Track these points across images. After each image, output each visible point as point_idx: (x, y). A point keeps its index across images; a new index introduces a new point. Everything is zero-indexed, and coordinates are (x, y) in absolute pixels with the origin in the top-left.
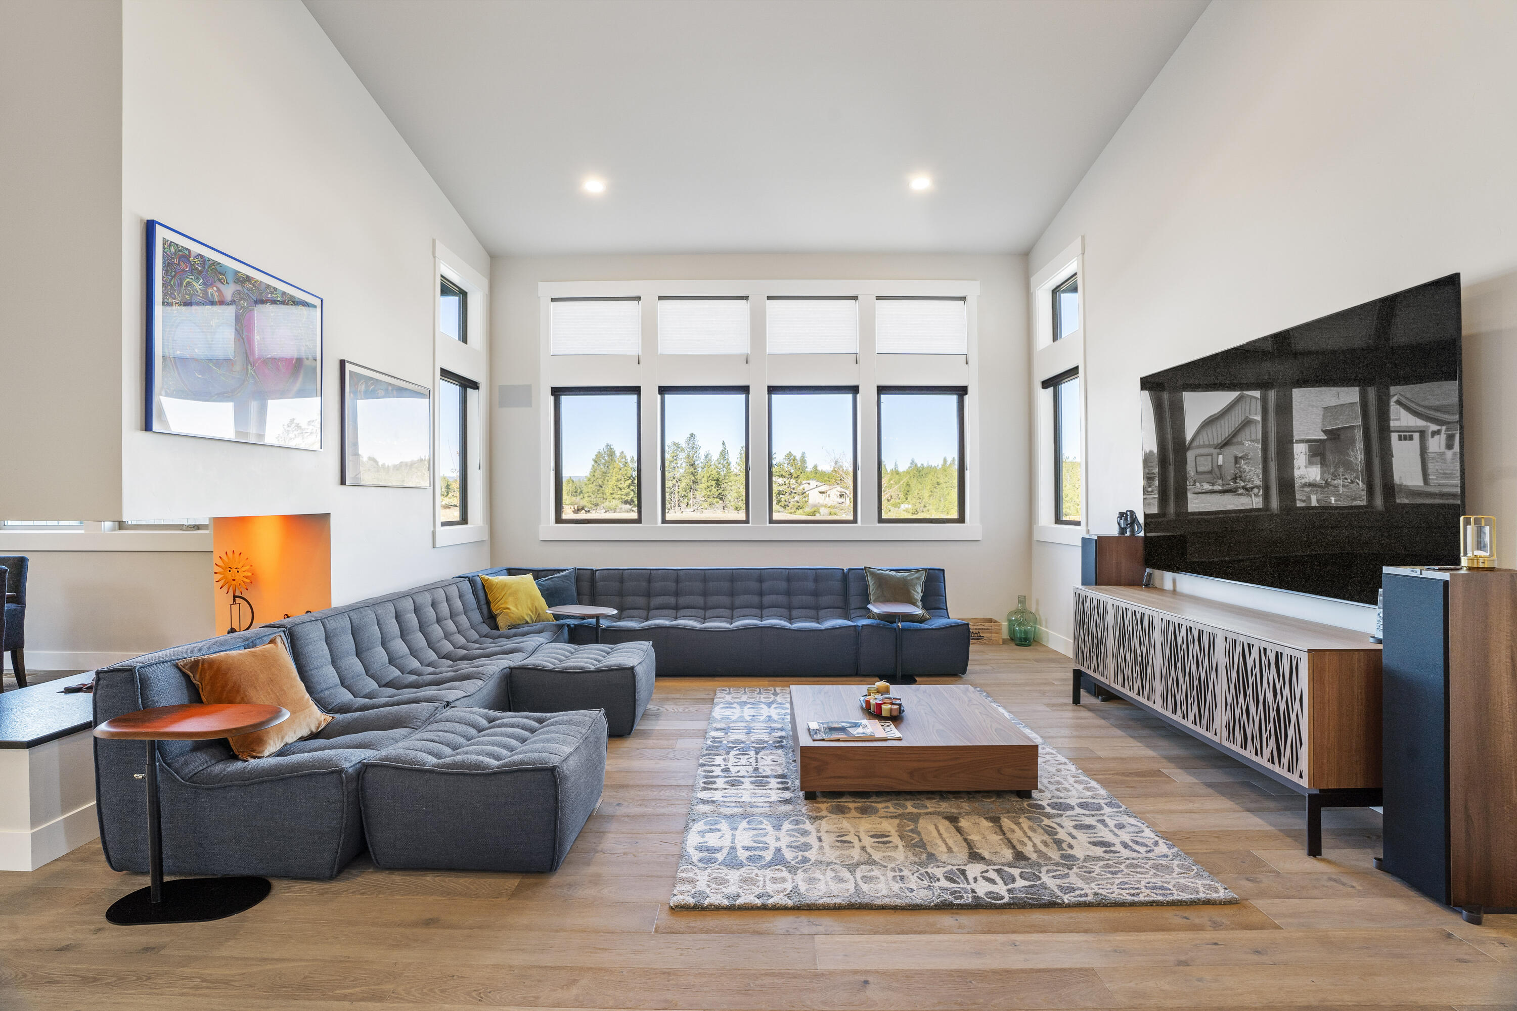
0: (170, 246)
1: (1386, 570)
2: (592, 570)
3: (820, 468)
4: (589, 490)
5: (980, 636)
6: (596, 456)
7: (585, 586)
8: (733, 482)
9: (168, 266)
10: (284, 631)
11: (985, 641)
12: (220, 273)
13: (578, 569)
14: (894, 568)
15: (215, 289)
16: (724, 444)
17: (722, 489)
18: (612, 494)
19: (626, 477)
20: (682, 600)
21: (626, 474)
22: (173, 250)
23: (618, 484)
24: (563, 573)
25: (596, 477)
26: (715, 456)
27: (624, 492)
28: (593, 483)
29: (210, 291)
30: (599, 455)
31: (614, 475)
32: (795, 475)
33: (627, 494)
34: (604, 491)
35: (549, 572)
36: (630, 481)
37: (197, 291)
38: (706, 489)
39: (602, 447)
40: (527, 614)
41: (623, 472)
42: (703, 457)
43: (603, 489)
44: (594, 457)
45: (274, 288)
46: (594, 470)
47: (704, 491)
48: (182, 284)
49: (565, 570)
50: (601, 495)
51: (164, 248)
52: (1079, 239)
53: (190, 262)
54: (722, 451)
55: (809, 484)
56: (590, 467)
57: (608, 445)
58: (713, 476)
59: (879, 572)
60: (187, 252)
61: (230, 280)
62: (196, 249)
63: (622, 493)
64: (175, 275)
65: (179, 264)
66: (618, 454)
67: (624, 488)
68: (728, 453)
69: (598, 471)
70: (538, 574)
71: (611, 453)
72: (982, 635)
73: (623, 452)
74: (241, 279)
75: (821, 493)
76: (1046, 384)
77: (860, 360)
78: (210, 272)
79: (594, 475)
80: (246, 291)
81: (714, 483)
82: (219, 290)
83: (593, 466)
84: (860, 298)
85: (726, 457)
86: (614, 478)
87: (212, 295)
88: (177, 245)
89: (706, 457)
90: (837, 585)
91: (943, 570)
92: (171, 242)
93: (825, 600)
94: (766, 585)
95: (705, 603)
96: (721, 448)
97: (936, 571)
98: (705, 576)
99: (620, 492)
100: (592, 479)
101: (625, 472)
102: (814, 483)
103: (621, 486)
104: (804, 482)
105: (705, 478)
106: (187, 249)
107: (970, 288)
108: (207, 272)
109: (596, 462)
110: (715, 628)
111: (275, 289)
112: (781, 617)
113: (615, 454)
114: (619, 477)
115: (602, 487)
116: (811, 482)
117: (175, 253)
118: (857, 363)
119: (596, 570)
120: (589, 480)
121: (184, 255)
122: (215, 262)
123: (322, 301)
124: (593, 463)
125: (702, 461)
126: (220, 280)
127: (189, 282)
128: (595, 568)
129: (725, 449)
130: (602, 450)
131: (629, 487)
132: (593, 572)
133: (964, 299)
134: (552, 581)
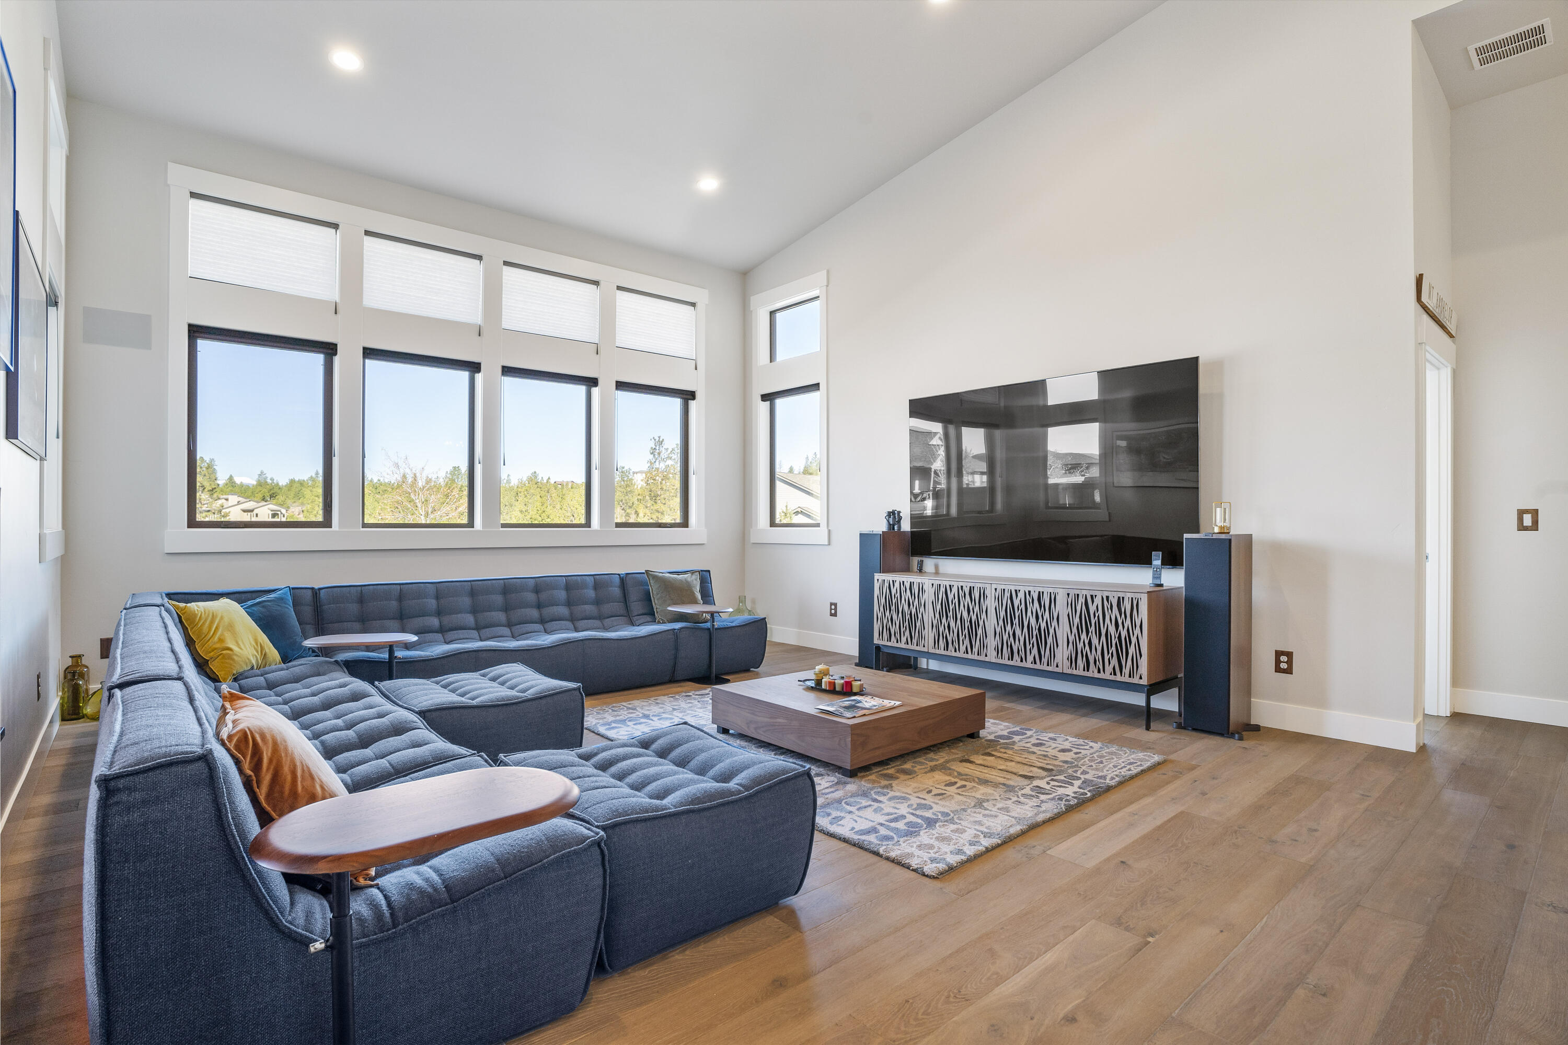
1: (1186, 536)
2: (313, 589)
3: (238, 480)
7: (308, 611)
13: (293, 589)
14: (674, 570)
20: (447, 620)
24: (273, 596)
32: (208, 488)
35: (254, 595)
40: (253, 655)
52: (825, 272)
55: (227, 500)
59: (661, 574)
70: (239, 596)
75: (244, 511)
76: (765, 397)
77: (601, 351)
84: (602, 283)
90: (616, 591)
91: (709, 571)
93: (607, 608)
94: (544, 596)
95: (476, 621)
98: (472, 588)
102: (233, 499)
104: (222, 497)
107: (700, 295)
110: (532, 646)
112: (567, 629)
116: (230, 497)
118: (597, 354)
119: (320, 589)
132: (315, 592)
133: (693, 305)
134: (263, 607)
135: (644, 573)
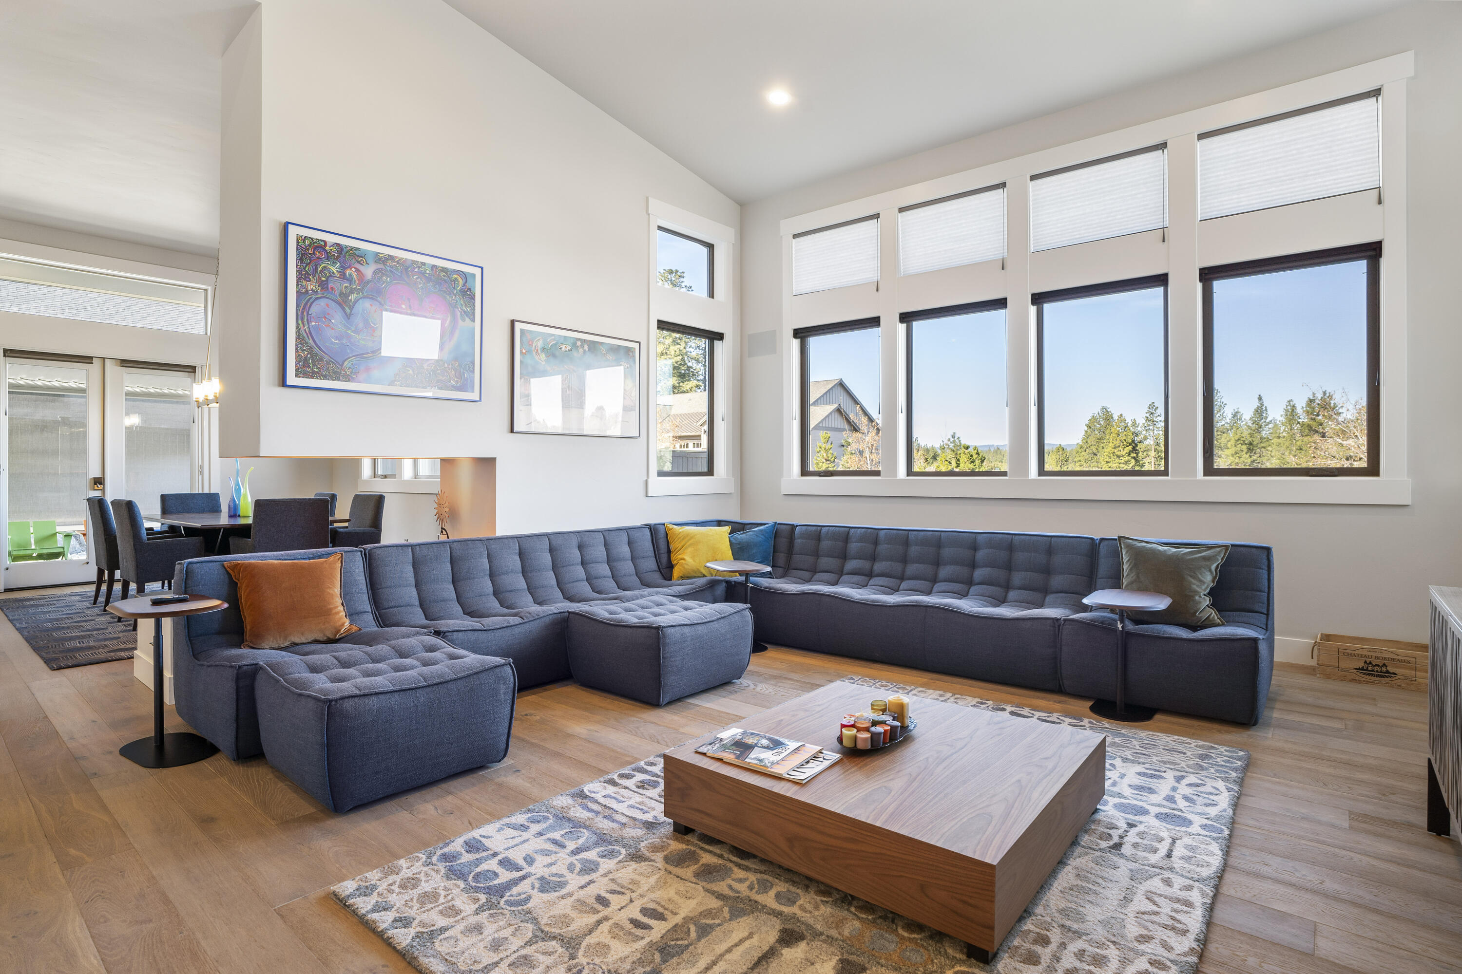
0: (304, 240)
4: (1081, 458)
5: (1387, 672)
6: (1090, 420)
8: (1274, 446)
9: (302, 256)
10: (361, 551)
11: (1398, 682)
12: (358, 256)
15: (353, 269)
16: (1260, 399)
17: (1258, 455)
18: (1107, 462)
19: (1125, 443)
21: (1125, 440)
22: (307, 243)
23: (1116, 451)
24: (762, 527)
25: (1090, 444)
26: (1247, 415)
27: (1123, 460)
28: (1085, 451)
29: (348, 272)
30: (1093, 420)
31: (1111, 440)
33: (1127, 463)
34: (1099, 459)
35: (753, 526)
36: (1130, 448)
37: (334, 273)
38: (1233, 455)
39: (1096, 410)
41: (1122, 437)
42: (1230, 416)
43: (1098, 457)
44: (1087, 422)
45: (422, 263)
46: (1087, 436)
47: (1231, 458)
48: (317, 268)
49: (764, 524)
50: (1095, 464)
51: (298, 242)
53: (326, 251)
54: (1258, 407)
56: (1083, 433)
57: (1103, 408)
58: (1243, 439)
60: (323, 243)
61: (370, 261)
62: (331, 239)
63: (1120, 461)
64: (309, 263)
65: (314, 253)
66: (1116, 417)
67: (1123, 456)
68: (1266, 410)
69: (1092, 437)
70: (736, 527)
71: (1108, 416)
72: (1390, 669)
73: (1121, 415)
74: (383, 259)
78: (347, 257)
79: (1087, 442)
80: (388, 269)
81: (1244, 447)
82: (357, 270)
83: (1086, 432)
85: (1264, 415)
86: (1111, 444)
87: (350, 275)
88: (312, 239)
89: (1235, 416)
91: (1268, 550)
92: (306, 237)
96: (1256, 404)
97: (1253, 550)
99: (1117, 460)
100: (1085, 447)
101: (1125, 438)
103: (1119, 453)
105: (1233, 442)
106: (322, 240)
108: (345, 257)
109: (1090, 427)
111: (424, 264)
113: (1112, 418)
114: (1117, 443)
115: (1096, 455)
117: (310, 245)
118: (1164, 241)
119: (796, 526)
120: (1081, 447)
121: (320, 246)
122: (352, 248)
123: (482, 268)
124: (1086, 428)
125: (1228, 421)
126: (359, 262)
127: (325, 267)
128: (795, 523)
129: (1262, 405)
130: (1097, 413)
131: (1129, 454)
132: (793, 527)
134: (748, 535)
135: (1116, 540)
